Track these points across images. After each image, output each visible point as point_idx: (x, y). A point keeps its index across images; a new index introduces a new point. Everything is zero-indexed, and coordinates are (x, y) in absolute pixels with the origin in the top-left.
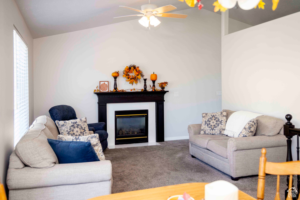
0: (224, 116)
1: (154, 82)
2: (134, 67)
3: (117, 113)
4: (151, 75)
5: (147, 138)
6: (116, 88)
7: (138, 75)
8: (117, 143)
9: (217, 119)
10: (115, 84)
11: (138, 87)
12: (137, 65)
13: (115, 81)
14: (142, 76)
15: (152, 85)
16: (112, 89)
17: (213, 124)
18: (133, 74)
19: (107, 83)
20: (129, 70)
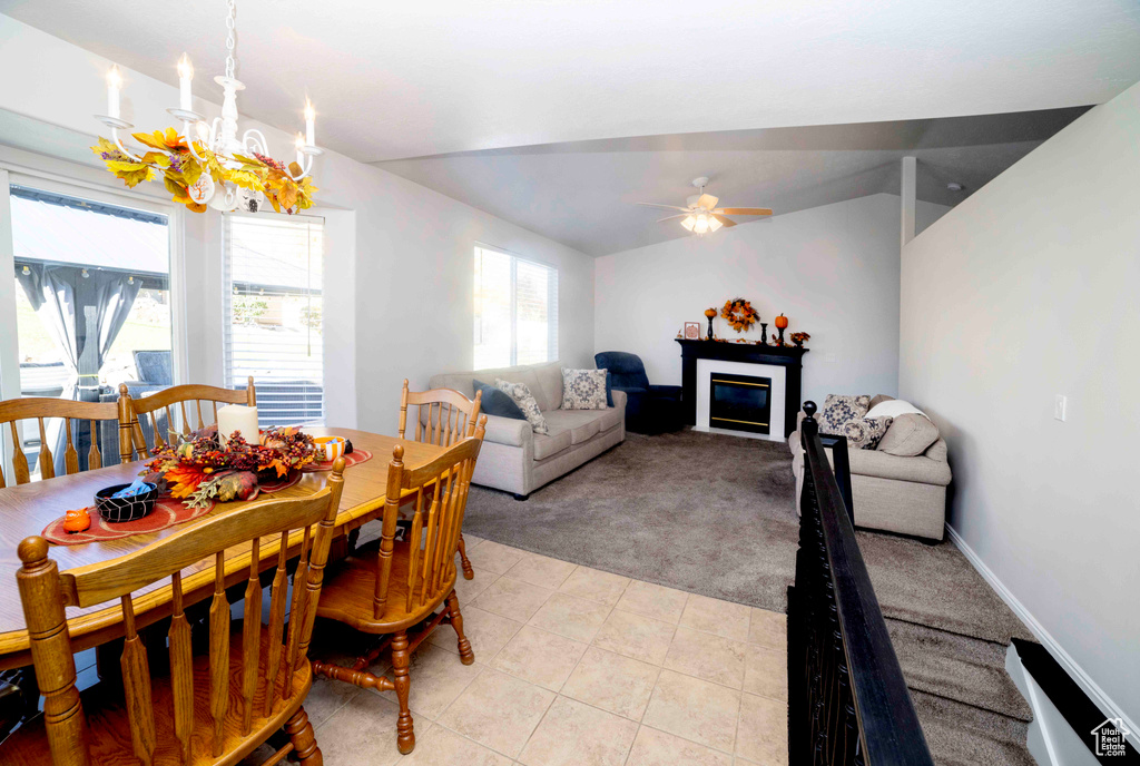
0: (861, 405)
1: (781, 330)
2: (743, 303)
3: (714, 376)
4: (777, 318)
5: (768, 427)
6: (710, 334)
7: (749, 316)
8: (713, 424)
9: (846, 410)
10: (710, 329)
11: (752, 336)
12: (747, 301)
13: (711, 323)
14: (757, 318)
15: (777, 336)
16: (704, 336)
17: (837, 418)
18: (739, 314)
19: (696, 326)
20: (731, 308)
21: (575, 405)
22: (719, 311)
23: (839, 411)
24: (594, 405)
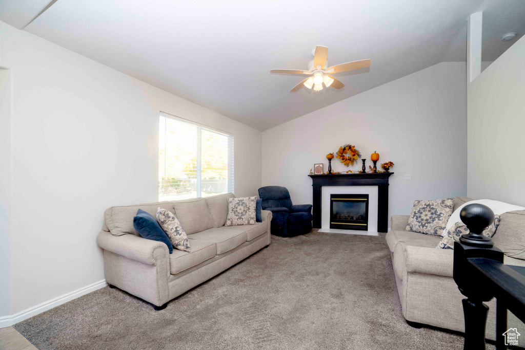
0: (446, 206)
1: (375, 162)
2: (350, 147)
3: (333, 196)
4: (372, 155)
5: (367, 226)
6: (330, 171)
7: (354, 155)
8: (332, 227)
9: (433, 211)
10: (330, 167)
11: (356, 168)
12: (353, 145)
13: (330, 163)
14: (359, 156)
15: (372, 166)
16: (326, 171)
18: (348, 155)
19: (321, 166)
20: (343, 151)
21: (234, 223)
22: (335, 155)
23: (427, 212)
24: (247, 222)
